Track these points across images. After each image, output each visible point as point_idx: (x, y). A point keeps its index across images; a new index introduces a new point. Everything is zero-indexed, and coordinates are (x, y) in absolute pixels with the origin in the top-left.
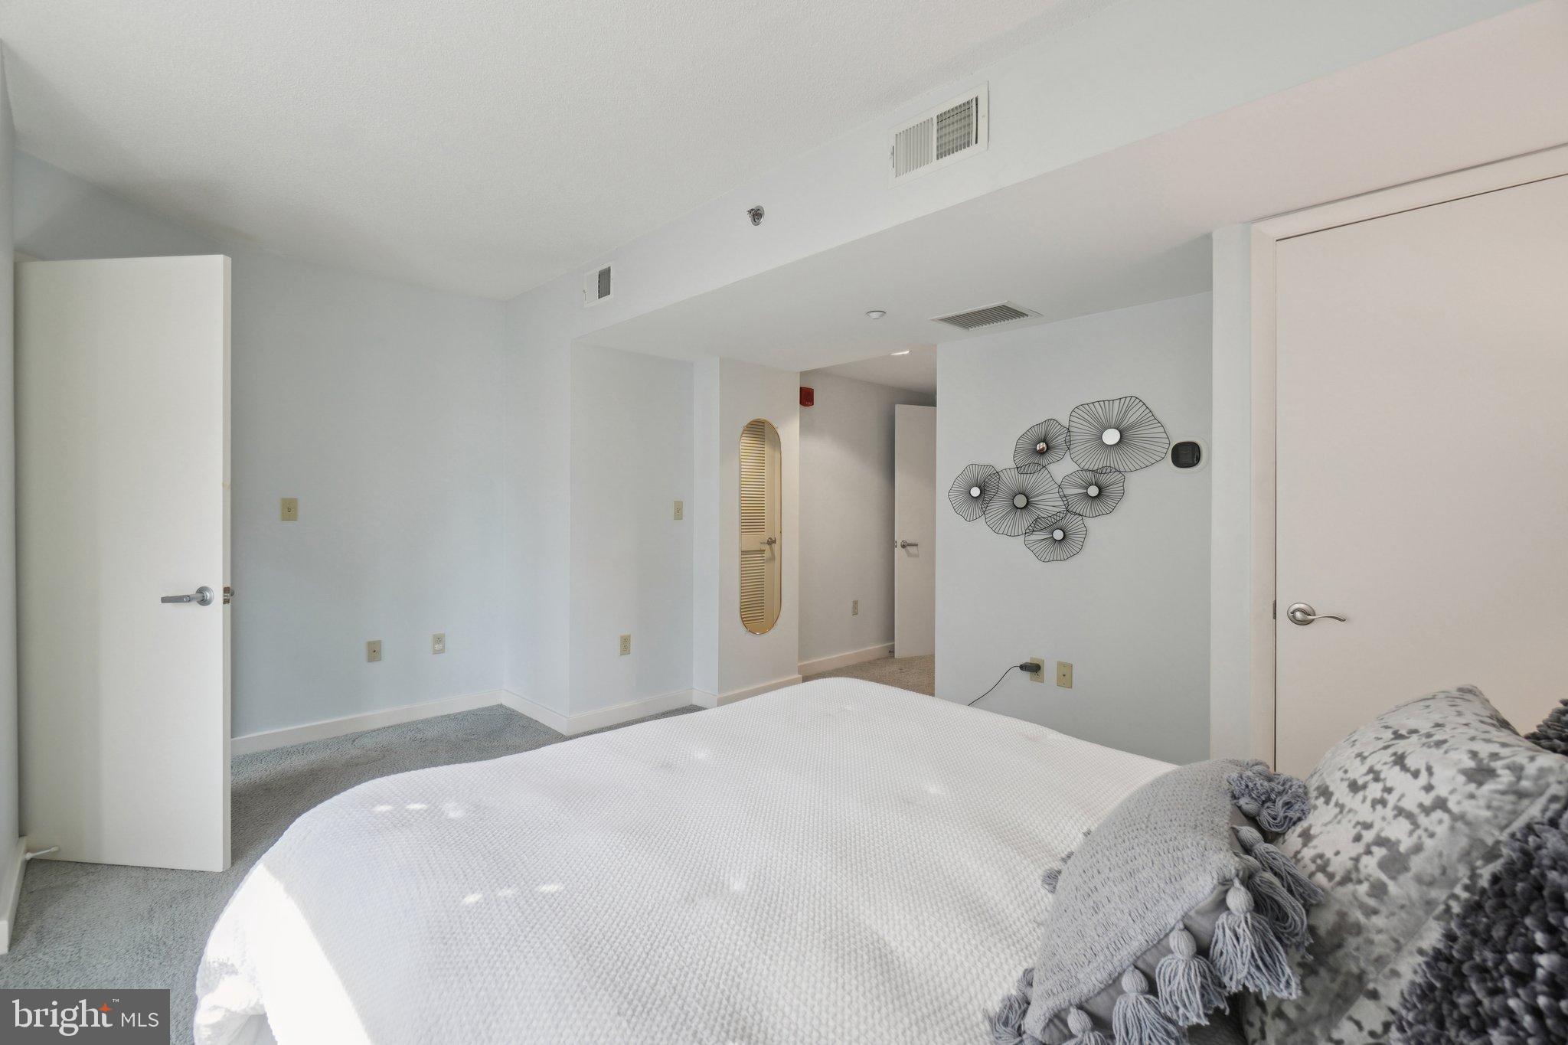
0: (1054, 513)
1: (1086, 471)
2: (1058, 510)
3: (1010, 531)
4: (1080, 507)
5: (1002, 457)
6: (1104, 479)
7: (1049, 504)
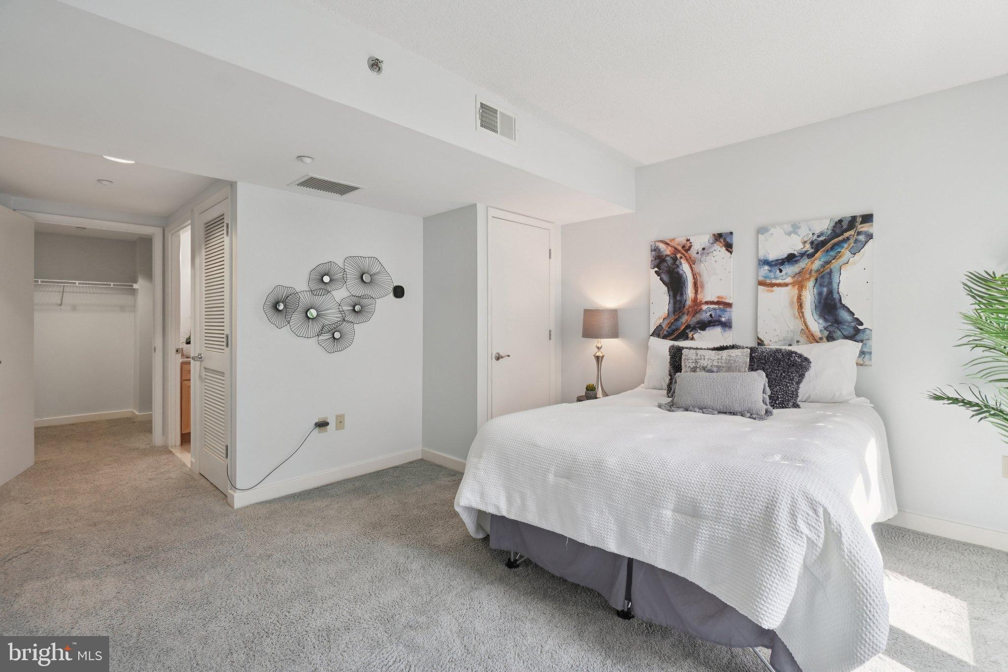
0: (336, 322)
1: (353, 296)
2: (339, 320)
3: (309, 334)
4: (350, 317)
5: (300, 283)
6: (364, 301)
7: (332, 316)
